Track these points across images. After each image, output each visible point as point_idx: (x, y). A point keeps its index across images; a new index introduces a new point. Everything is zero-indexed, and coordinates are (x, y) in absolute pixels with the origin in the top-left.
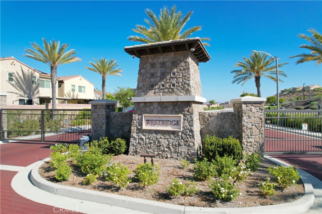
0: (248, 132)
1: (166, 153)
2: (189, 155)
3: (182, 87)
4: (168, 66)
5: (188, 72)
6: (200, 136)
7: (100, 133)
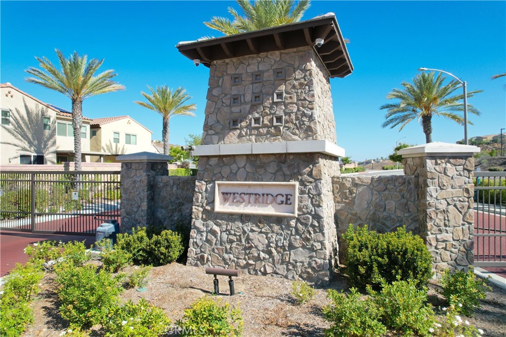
0: (439, 219)
1: (263, 263)
2: (313, 268)
3: (297, 122)
4: (268, 79)
5: (310, 91)
6: (335, 226)
7: (137, 217)
